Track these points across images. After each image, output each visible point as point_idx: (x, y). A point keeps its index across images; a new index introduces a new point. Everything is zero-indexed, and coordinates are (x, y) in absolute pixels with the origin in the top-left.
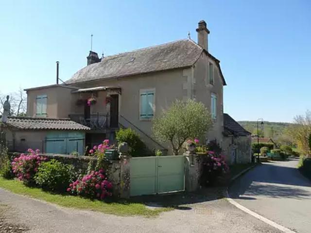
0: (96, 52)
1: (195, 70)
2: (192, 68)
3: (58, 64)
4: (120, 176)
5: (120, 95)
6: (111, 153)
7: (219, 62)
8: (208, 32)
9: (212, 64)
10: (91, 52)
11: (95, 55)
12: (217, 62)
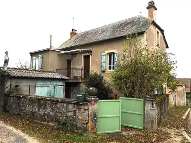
0: (76, 30)
1: (147, 35)
2: (145, 33)
3: (51, 37)
4: (88, 116)
5: (90, 55)
6: (81, 95)
7: (164, 31)
8: (156, 9)
9: (159, 32)
10: (72, 29)
11: (75, 31)
12: (162, 31)
